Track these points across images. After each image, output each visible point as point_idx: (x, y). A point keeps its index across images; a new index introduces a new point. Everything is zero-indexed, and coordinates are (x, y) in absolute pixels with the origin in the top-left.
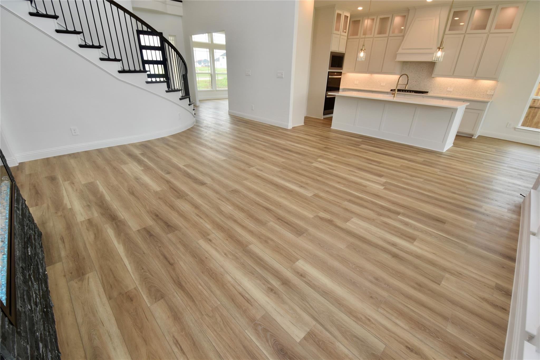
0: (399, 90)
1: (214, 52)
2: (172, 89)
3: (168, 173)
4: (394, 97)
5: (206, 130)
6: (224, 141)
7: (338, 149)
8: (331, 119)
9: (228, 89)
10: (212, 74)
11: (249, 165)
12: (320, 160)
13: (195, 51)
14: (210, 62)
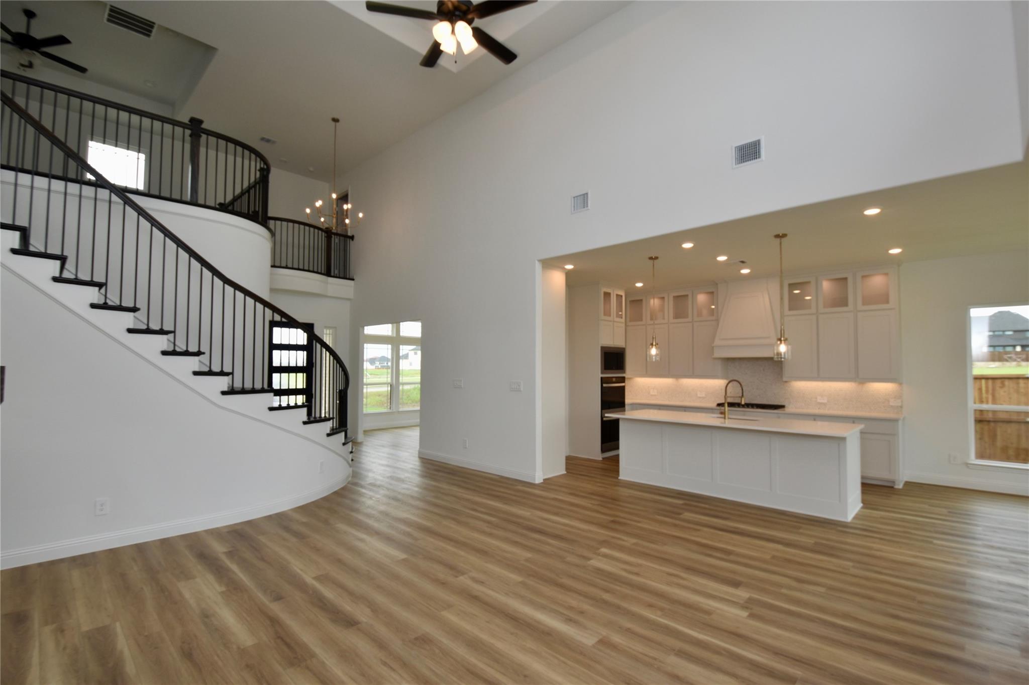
0: (731, 405)
1: (399, 349)
2: (315, 418)
3: (278, 598)
4: (725, 418)
5: (371, 493)
6: (404, 515)
7: (639, 525)
8: (616, 459)
9: (421, 408)
10: (393, 384)
11: (456, 571)
12: (604, 550)
13: (367, 348)
14: (391, 360)
